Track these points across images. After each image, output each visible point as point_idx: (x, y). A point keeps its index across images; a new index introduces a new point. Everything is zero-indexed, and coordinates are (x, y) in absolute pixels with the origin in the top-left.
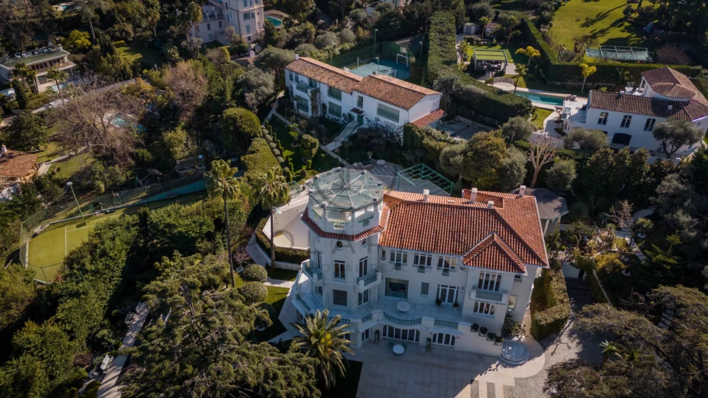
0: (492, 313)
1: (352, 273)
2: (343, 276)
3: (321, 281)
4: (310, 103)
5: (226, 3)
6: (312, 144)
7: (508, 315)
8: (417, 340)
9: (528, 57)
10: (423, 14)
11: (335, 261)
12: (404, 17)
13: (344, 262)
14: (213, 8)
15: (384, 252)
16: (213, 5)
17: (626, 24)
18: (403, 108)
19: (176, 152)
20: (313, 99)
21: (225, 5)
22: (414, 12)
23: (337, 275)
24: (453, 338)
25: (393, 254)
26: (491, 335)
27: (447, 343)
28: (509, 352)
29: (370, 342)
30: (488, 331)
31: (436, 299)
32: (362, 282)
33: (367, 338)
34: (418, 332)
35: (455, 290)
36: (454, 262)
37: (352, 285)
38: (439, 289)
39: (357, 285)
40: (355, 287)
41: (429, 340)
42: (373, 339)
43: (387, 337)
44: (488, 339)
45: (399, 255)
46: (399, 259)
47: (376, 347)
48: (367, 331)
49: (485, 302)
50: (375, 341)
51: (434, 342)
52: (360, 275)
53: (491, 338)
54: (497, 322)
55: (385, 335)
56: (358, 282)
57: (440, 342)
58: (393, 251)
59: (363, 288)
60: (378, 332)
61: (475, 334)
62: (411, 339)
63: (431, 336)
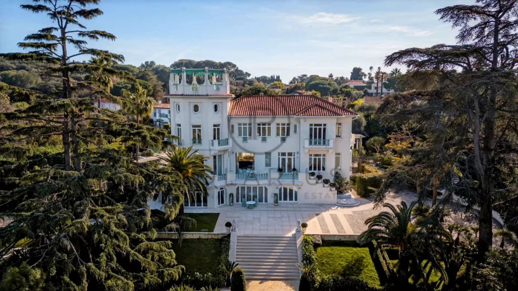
0: (324, 169)
1: (207, 134)
2: (200, 142)
7: (336, 173)
8: (266, 201)
11: (194, 126)
13: (199, 126)
15: (233, 126)
23: (194, 142)
24: (296, 192)
25: (240, 129)
26: (326, 182)
27: (291, 199)
28: (344, 201)
29: (226, 205)
30: (323, 178)
31: (277, 167)
32: (216, 142)
33: (222, 202)
34: (266, 189)
35: (292, 157)
36: (288, 129)
37: (207, 149)
38: (279, 158)
39: (212, 148)
40: (210, 150)
41: (276, 195)
42: (228, 203)
43: (240, 202)
44: (324, 186)
45: (245, 128)
46: (245, 134)
47: (231, 207)
48: (222, 192)
49: (316, 155)
50: (230, 205)
51: (280, 199)
52: (214, 139)
53: (327, 183)
54: (329, 174)
55: (237, 201)
56: (213, 145)
57: (285, 199)
58: (240, 124)
59: (217, 148)
60: (231, 195)
61: (313, 180)
62: (261, 200)
63: (277, 192)
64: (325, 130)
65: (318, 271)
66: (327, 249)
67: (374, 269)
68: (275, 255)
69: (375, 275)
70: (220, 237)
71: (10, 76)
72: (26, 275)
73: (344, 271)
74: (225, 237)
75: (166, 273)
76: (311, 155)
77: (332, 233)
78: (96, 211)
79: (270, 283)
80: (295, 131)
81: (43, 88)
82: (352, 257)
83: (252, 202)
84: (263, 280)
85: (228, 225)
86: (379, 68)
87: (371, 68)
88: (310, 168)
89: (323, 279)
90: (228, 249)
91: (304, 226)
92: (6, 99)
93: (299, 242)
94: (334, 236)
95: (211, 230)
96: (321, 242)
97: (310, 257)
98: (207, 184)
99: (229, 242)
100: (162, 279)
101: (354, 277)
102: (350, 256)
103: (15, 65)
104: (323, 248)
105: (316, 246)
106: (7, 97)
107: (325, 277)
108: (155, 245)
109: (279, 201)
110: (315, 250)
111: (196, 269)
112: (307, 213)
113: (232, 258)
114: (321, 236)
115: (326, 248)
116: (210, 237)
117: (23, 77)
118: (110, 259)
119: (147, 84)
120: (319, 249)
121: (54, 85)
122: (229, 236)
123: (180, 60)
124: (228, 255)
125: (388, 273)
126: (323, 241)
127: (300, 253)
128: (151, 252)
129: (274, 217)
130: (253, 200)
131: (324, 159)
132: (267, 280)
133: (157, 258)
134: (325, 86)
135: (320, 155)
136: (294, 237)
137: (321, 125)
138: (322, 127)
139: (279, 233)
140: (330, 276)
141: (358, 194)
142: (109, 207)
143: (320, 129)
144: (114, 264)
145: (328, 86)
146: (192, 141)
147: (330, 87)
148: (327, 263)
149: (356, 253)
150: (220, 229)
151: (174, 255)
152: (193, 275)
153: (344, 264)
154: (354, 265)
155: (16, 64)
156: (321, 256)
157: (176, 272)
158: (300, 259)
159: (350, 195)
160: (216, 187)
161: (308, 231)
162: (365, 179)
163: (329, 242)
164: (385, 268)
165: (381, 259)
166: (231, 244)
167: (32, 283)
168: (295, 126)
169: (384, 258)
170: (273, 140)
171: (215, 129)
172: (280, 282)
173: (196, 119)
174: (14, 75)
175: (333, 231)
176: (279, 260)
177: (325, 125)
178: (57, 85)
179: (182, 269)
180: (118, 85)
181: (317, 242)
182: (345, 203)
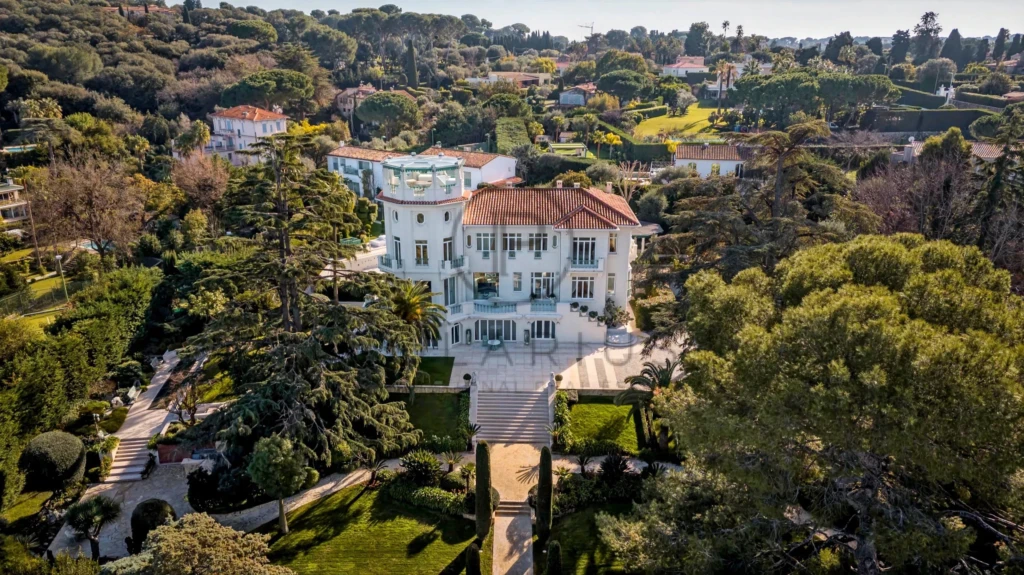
0: (591, 295)
1: (436, 253)
2: (426, 263)
3: (401, 270)
4: (361, 185)
5: (239, 131)
6: (369, 208)
7: (608, 300)
8: (514, 338)
9: (609, 146)
10: (486, 119)
11: (417, 242)
12: (465, 121)
13: (426, 242)
14: (220, 139)
15: (469, 237)
16: (220, 135)
17: (713, 130)
18: (475, 167)
19: (195, 236)
20: (365, 182)
21: (237, 132)
22: (476, 116)
23: (418, 262)
24: (553, 324)
25: (479, 241)
26: (593, 314)
27: (547, 335)
28: (616, 339)
29: (461, 344)
30: (589, 310)
31: (530, 293)
32: (448, 263)
33: (457, 340)
34: (514, 324)
35: (551, 278)
36: (545, 241)
37: (437, 271)
38: (532, 280)
39: (442, 270)
40: (440, 273)
41: (527, 331)
42: (464, 342)
43: (480, 340)
44: (590, 320)
45: (486, 241)
46: (486, 247)
47: (467, 348)
48: (457, 328)
49: (582, 278)
50: (467, 344)
51: (533, 336)
52: (445, 259)
53: (593, 317)
54: (598, 303)
55: (477, 338)
56: (443, 266)
57: (539, 335)
58: (479, 235)
59: (449, 271)
60: (469, 331)
61: (576, 314)
62: (507, 338)
63: (529, 327)
64: (593, 245)
65: (570, 433)
66: (585, 407)
67: (634, 431)
68: (523, 414)
69: (634, 438)
70: (457, 391)
71: (46, 56)
72: (279, 445)
73: (600, 434)
74: (463, 392)
75: (404, 438)
76: (574, 278)
77: (592, 387)
78: (331, 377)
79: (516, 446)
80: (555, 244)
81: (111, 80)
82: (612, 417)
83: (497, 342)
84: (508, 443)
85: (467, 377)
86: (740, 27)
87: (726, 24)
88: (574, 295)
89: (575, 443)
90: (468, 408)
91: (559, 378)
92: (56, 110)
93: (551, 398)
94: (594, 390)
95: (446, 382)
96: (577, 399)
97: (562, 417)
98: (440, 325)
99: (469, 398)
100: (401, 445)
101: (609, 441)
102: (610, 415)
103: (35, 15)
104: (579, 405)
105: (571, 403)
106: (57, 107)
107: (577, 440)
108: (389, 407)
109: (531, 339)
110: (570, 409)
111: (431, 431)
112: (566, 356)
113: (473, 419)
114: (579, 391)
115: (583, 406)
116: (445, 391)
117: (69, 57)
118: (345, 425)
119: (303, 78)
120: (574, 407)
121: (131, 73)
122: (468, 391)
123: (354, 11)
124: (467, 415)
125: (647, 436)
126: (580, 397)
127: (551, 412)
128: (384, 415)
129: (524, 364)
130: (498, 338)
131: (592, 283)
132: (512, 443)
133: (391, 422)
134: (628, 83)
135: (587, 278)
136: (546, 393)
137: (588, 239)
138: (590, 241)
139: (529, 387)
140: (582, 439)
141: (638, 327)
142: (342, 372)
143: (587, 245)
144: (350, 430)
145: (633, 83)
146: (415, 262)
147: (637, 84)
148: (582, 423)
149: (617, 412)
150: (456, 382)
151: (408, 416)
152: (429, 438)
153: (601, 425)
154: (612, 426)
155: (38, 15)
156: (576, 416)
157: (413, 437)
158: (551, 419)
159: (626, 329)
160: (449, 324)
161: (563, 385)
162: (646, 308)
163: (587, 398)
164: (646, 431)
165: (644, 420)
166: (471, 401)
167: (285, 453)
168: (555, 238)
169: (647, 419)
170: (525, 256)
171: (445, 245)
172: (528, 445)
173: (421, 233)
174: (52, 53)
175: (594, 384)
176: (528, 420)
177: (593, 239)
178: (134, 73)
179: (420, 434)
180: (252, 83)
181: (573, 399)
182: (617, 341)
